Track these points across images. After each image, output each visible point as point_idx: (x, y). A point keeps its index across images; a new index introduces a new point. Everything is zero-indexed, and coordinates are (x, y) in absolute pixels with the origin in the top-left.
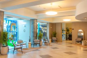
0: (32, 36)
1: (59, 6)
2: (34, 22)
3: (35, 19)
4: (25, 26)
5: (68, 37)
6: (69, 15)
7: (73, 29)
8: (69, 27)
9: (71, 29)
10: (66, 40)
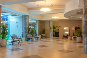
0: (24, 32)
1: (51, 4)
2: (26, 18)
3: (27, 16)
4: (17, 22)
5: (55, 34)
6: (60, 12)
7: (60, 26)
8: (56, 25)
9: (57, 26)
10: (53, 37)
